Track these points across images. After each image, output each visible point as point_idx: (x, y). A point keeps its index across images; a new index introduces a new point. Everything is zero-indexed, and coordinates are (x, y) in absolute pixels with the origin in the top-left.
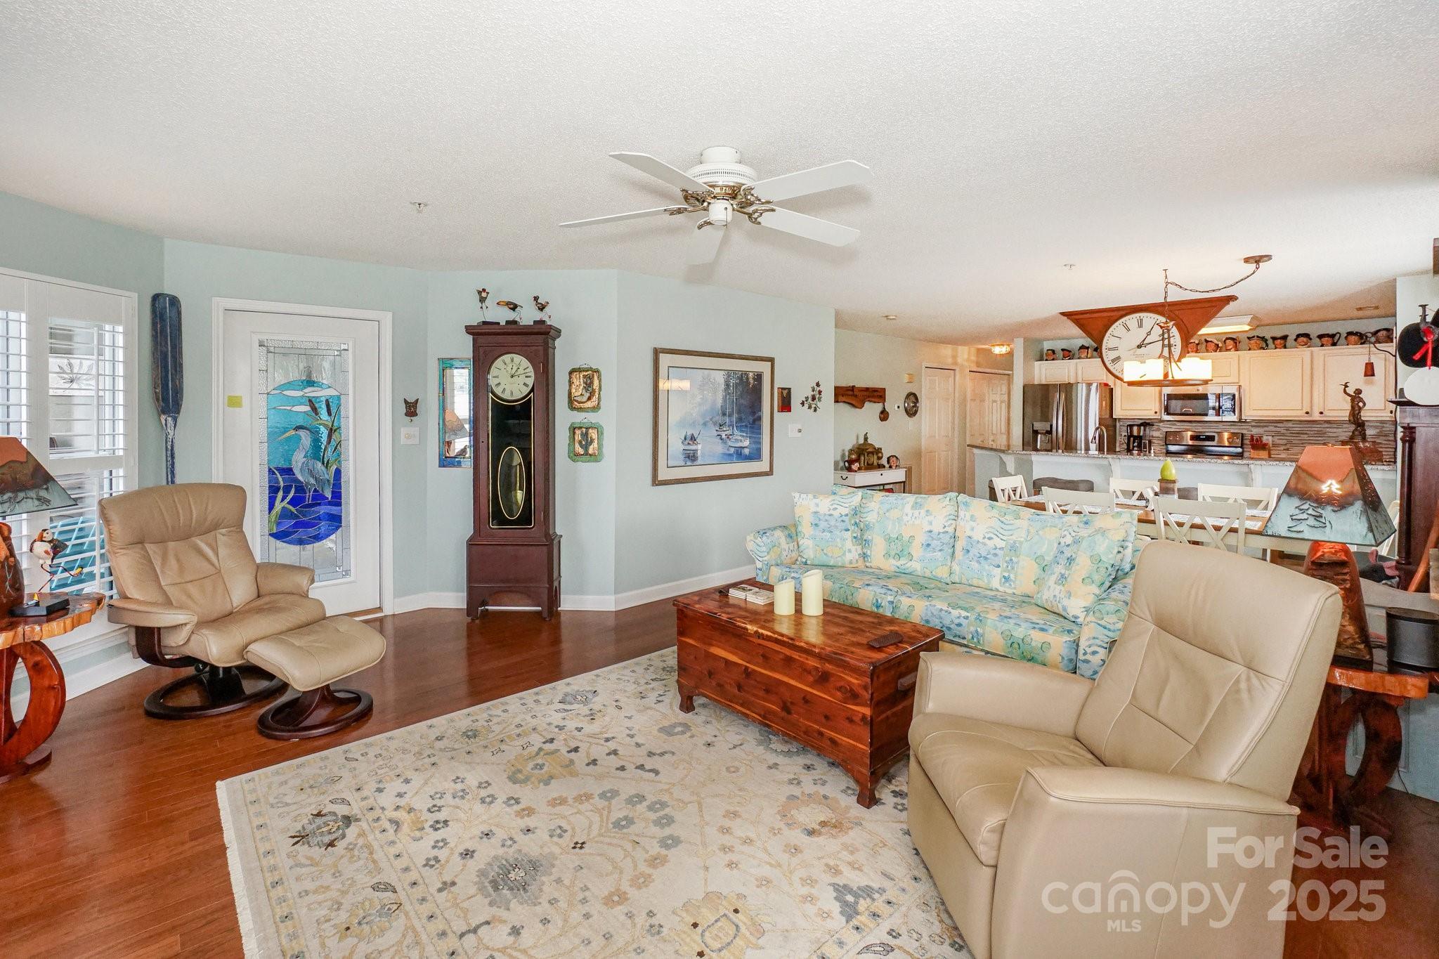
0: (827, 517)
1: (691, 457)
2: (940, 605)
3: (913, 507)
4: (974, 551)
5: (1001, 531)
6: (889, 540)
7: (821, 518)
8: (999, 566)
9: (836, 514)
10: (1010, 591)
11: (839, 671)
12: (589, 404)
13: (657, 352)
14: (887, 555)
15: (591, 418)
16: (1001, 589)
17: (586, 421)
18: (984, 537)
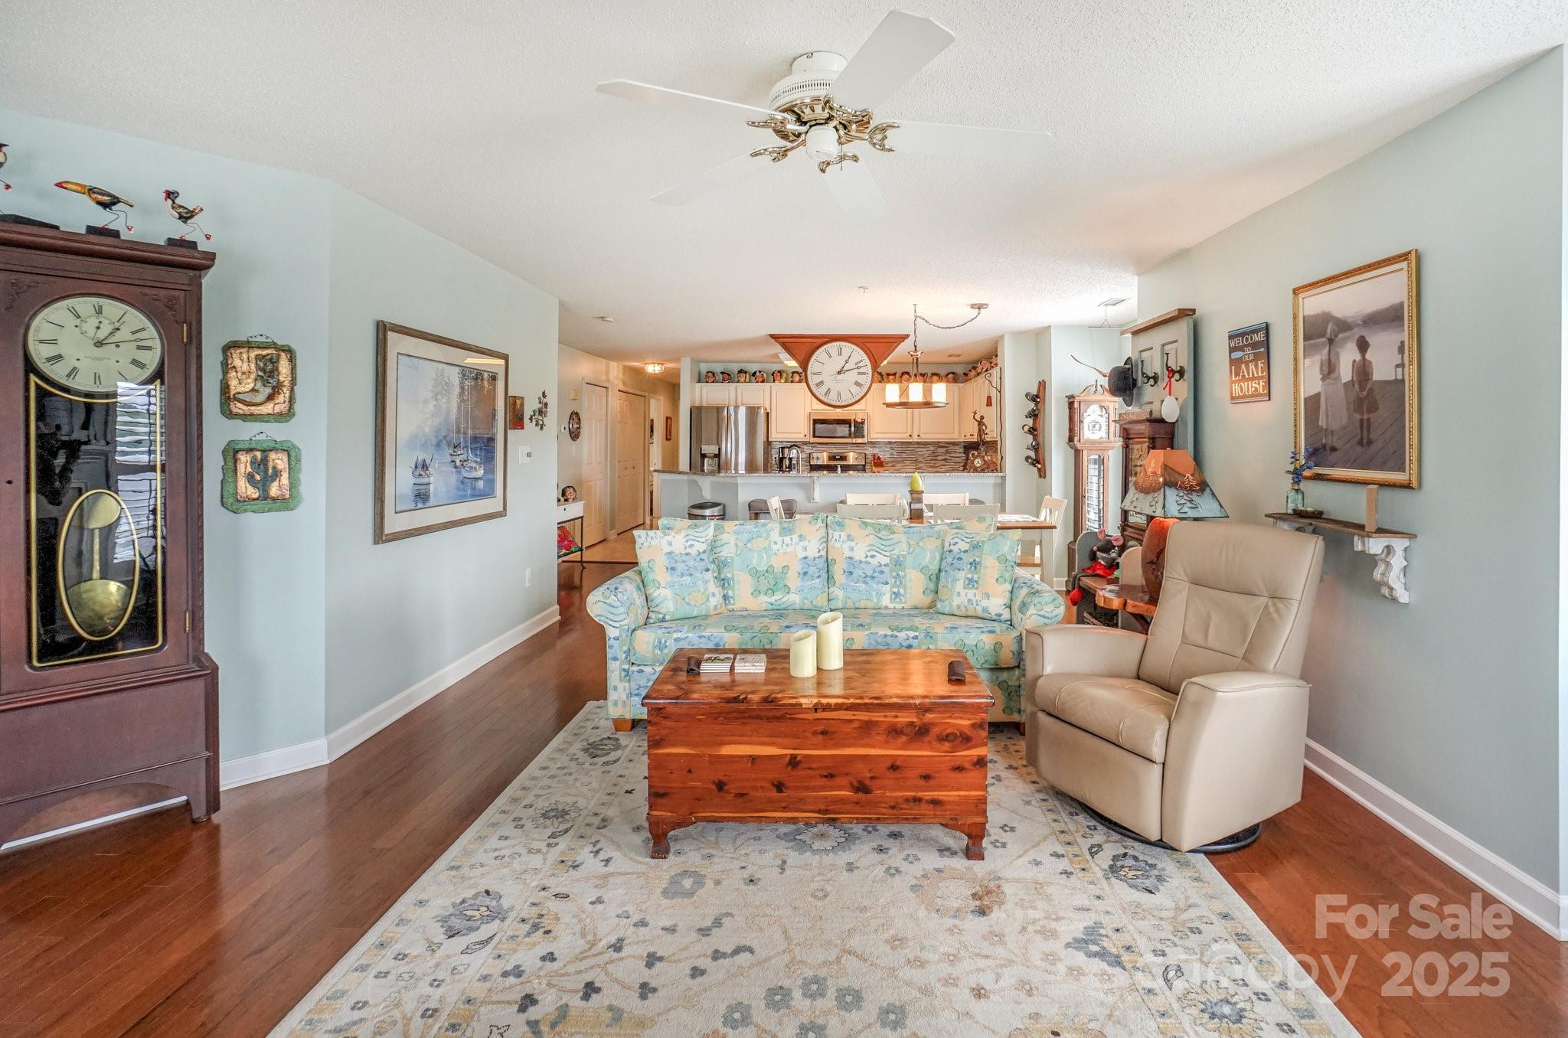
0: (684, 558)
1: (422, 497)
2: (883, 631)
3: (781, 534)
4: (857, 572)
5: (882, 547)
6: (755, 574)
7: (677, 558)
8: (887, 583)
9: (693, 551)
10: (899, 606)
11: (943, 718)
12: (268, 409)
13: (382, 329)
14: (756, 592)
15: (275, 432)
16: (891, 606)
17: (262, 437)
18: (867, 557)
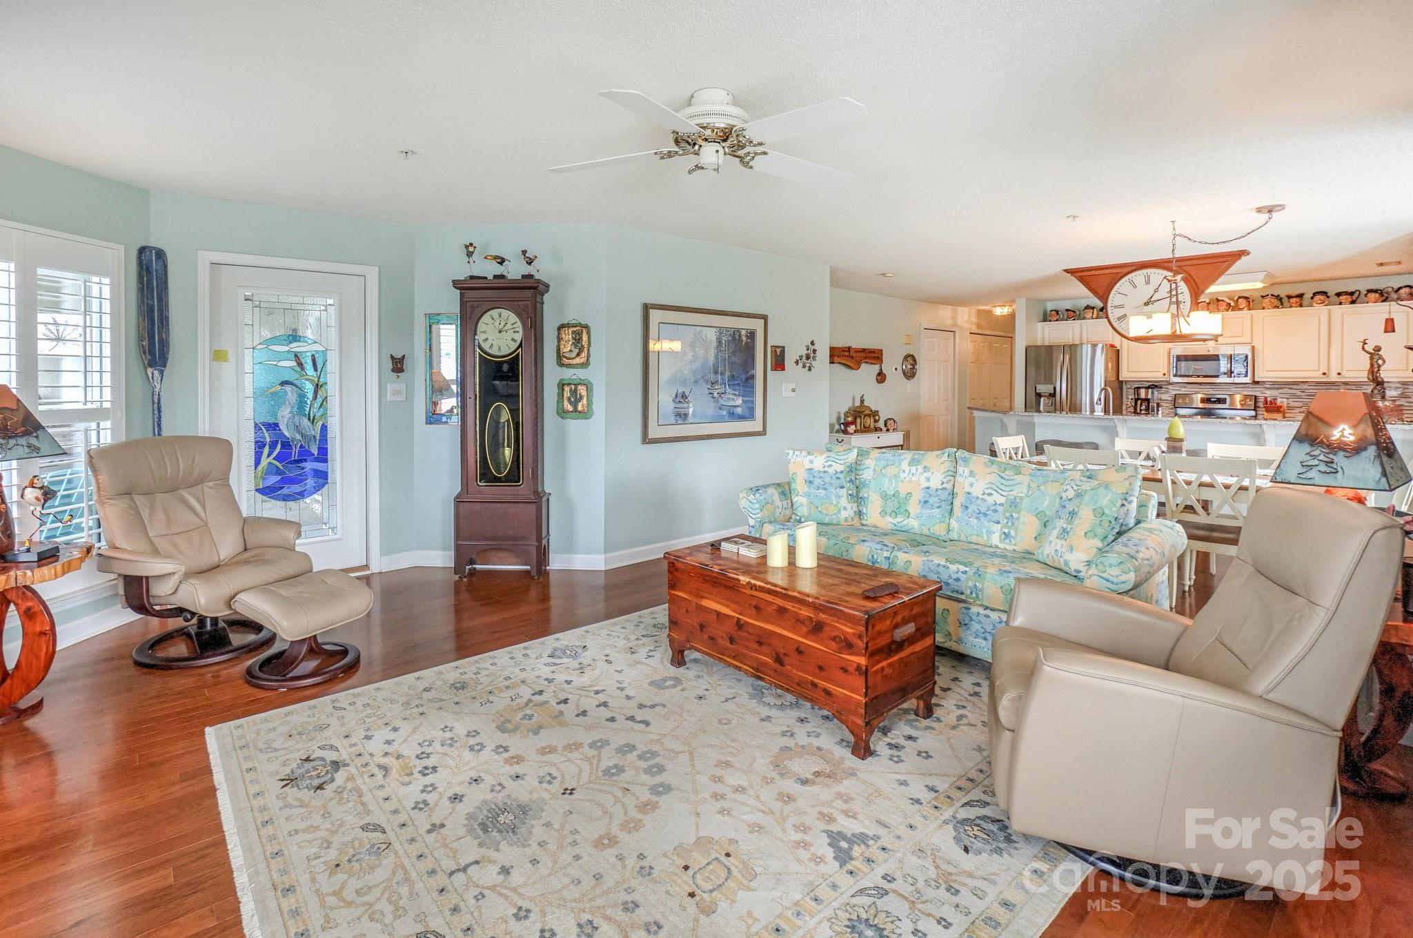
0: (822, 475)
1: (682, 416)
2: (937, 560)
3: (910, 464)
4: (973, 508)
5: (1002, 487)
6: (885, 497)
7: (816, 475)
8: (998, 522)
9: (831, 470)
10: (1010, 548)
11: (832, 621)
12: (578, 360)
13: (646, 308)
14: (884, 513)
15: (580, 374)
16: (1001, 546)
17: (575, 377)
18: (984, 494)
